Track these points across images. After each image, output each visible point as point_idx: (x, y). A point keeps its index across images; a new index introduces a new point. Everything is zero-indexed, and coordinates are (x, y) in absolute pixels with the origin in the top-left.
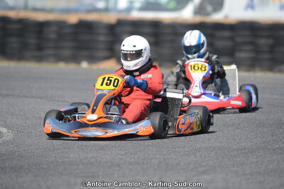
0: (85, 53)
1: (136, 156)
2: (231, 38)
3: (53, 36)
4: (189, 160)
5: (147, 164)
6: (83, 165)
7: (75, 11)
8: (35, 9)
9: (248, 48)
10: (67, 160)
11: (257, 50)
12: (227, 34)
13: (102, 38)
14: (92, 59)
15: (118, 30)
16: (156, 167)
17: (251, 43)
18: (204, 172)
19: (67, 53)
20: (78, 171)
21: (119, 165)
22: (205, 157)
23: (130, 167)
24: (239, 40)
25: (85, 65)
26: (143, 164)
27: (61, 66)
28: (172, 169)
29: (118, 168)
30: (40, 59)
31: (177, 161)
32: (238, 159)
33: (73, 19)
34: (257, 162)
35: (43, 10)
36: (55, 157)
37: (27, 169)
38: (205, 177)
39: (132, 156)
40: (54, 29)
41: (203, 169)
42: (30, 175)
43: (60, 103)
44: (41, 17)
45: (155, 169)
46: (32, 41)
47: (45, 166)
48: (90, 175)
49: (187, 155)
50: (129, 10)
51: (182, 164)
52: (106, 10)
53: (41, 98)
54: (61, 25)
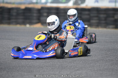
0: (28, 21)
1: (49, 63)
2: (89, 15)
3: (14, 14)
4: (71, 65)
5: (54, 66)
6: (27, 67)
7: (24, 3)
8: (7, 3)
9: (96, 18)
10: (21, 65)
11: (99, 19)
12: (87, 13)
13: (35, 15)
14: (31, 23)
15: (42, 11)
16: (57, 68)
17: (97, 16)
18: (77, 70)
19: (20, 21)
20: (25, 70)
21: (42, 67)
22: (78, 63)
23: (47, 68)
24: (92, 15)
25: (28, 26)
26: (52, 66)
27: (18, 26)
28: (64, 69)
29: (42, 68)
30: (9, 23)
31: (66, 65)
32: (92, 64)
33: (23, 7)
34: (99, 65)
35: (10, 3)
36: (16, 64)
37: (4, 69)
38: (78, 72)
39: (48, 63)
40: (15, 11)
41: (77, 68)
42: (5, 71)
43: (18, 42)
44: (9, 6)
45: (57, 69)
46: (6, 16)
47: (11, 68)
48: (30, 71)
49: (70, 63)
50: (46, 3)
51: (68, 66)
52: (37, 3)
53: (10, 40)
54: (18, 9)
